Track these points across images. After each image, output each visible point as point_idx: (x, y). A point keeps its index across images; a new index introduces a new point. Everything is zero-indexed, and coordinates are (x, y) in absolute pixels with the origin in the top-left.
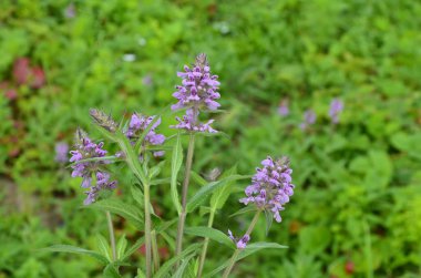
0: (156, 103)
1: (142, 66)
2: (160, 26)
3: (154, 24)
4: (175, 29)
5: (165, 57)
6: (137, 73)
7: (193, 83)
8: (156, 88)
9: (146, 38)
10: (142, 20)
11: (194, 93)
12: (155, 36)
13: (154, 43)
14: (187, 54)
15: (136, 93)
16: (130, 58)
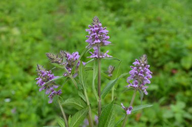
0: (20, 121)
1: (13, 104)
2: (22, 85)
3: (19, 84)
4: (29, 86)
5: (24, 99)
6: (11, 107)
7: (96, 34)
8: (19, 113)
9: (15, 91)
10: (14, 83)
11: (97, 39)
12: (19, 90)
13: (19, 93)
14: (34, 96)
15: (10, 117)
16: (8, 100)
